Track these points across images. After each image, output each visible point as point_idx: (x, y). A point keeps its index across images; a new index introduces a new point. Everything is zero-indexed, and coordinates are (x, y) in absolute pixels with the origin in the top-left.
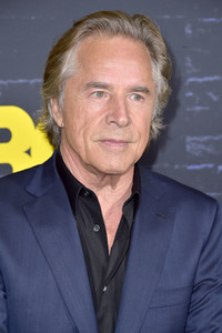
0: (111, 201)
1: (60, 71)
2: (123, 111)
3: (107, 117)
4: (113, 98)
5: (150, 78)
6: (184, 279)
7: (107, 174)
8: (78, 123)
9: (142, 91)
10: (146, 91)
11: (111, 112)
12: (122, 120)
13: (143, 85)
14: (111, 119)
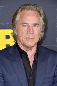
0: (31, 54)
1: (15, 20)
2: (31, 30)
3: (27, 32)
4: (29, 27)
5: (39, 21)
6: (52, 74)
7: (29, 47)
8: (20, 34)
9: (37, 24)
10: (38, 24)
11: (28, 30)
12: (31, 32)
13: (37, 23)
14: (28, 32)
